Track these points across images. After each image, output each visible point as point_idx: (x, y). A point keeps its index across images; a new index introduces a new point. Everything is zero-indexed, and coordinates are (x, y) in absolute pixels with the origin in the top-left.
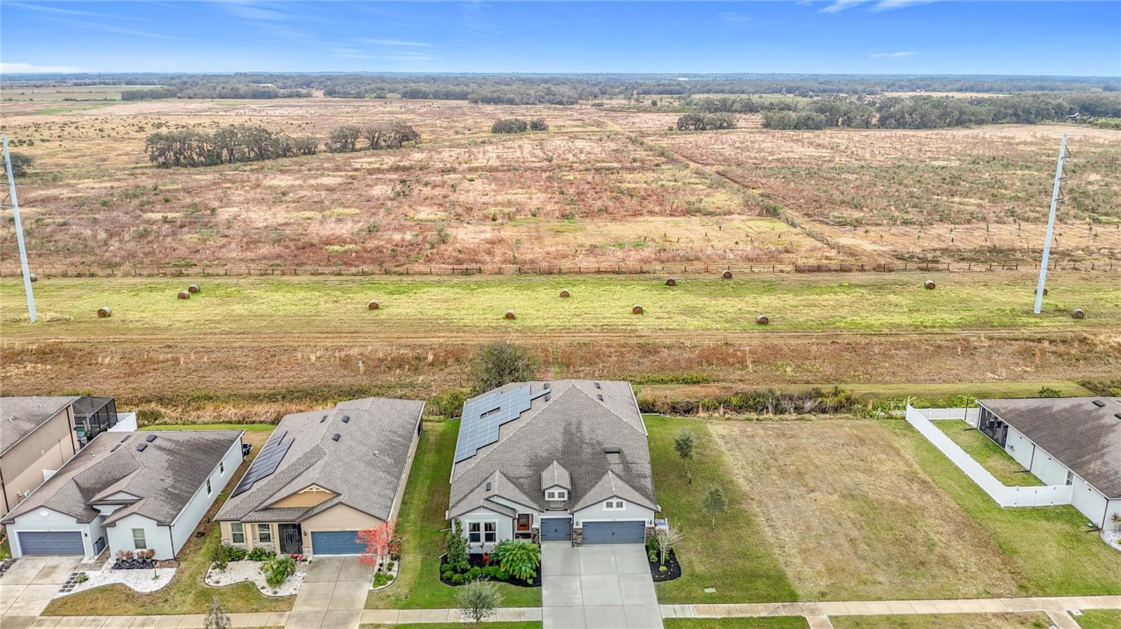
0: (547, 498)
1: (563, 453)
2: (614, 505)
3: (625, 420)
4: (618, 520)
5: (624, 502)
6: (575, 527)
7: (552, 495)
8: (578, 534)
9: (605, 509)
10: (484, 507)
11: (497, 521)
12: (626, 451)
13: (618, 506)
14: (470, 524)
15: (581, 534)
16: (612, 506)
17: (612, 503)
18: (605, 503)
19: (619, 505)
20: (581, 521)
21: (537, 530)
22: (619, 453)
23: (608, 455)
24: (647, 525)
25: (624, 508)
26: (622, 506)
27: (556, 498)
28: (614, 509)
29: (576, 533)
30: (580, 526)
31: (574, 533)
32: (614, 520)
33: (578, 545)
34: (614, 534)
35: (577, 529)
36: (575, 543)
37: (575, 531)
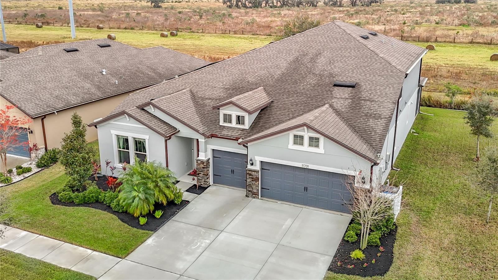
0: (222, 123)
1: (278, 80)
2: (306, 141)
3: (381, 55)
4: (311, 167)
5: (322, 139)
6: (249, 167)
7: (228, 118)
9: (291, 146)
10: (130, 116)
12: (365, 86)
13: (311, 145)
14: (118, 136)
15: (257, 179)
16: (302, 144)
17: (302, 137)
18: (291, 134)
19: (314, 142)
20: (258, 159)
22: (353, 87)
23: (336, 89)
25: (321, 150)
26: (317, 145)
27: (234, 124)
28: (306, 147)
29: (251, 177)
30: (257, 167)
31: (248, 177)
32: (304, 165)
33: (254, 195)
34: (306, 189)
35: (253, 171)
36: (249, 191)
37: (250, 175)
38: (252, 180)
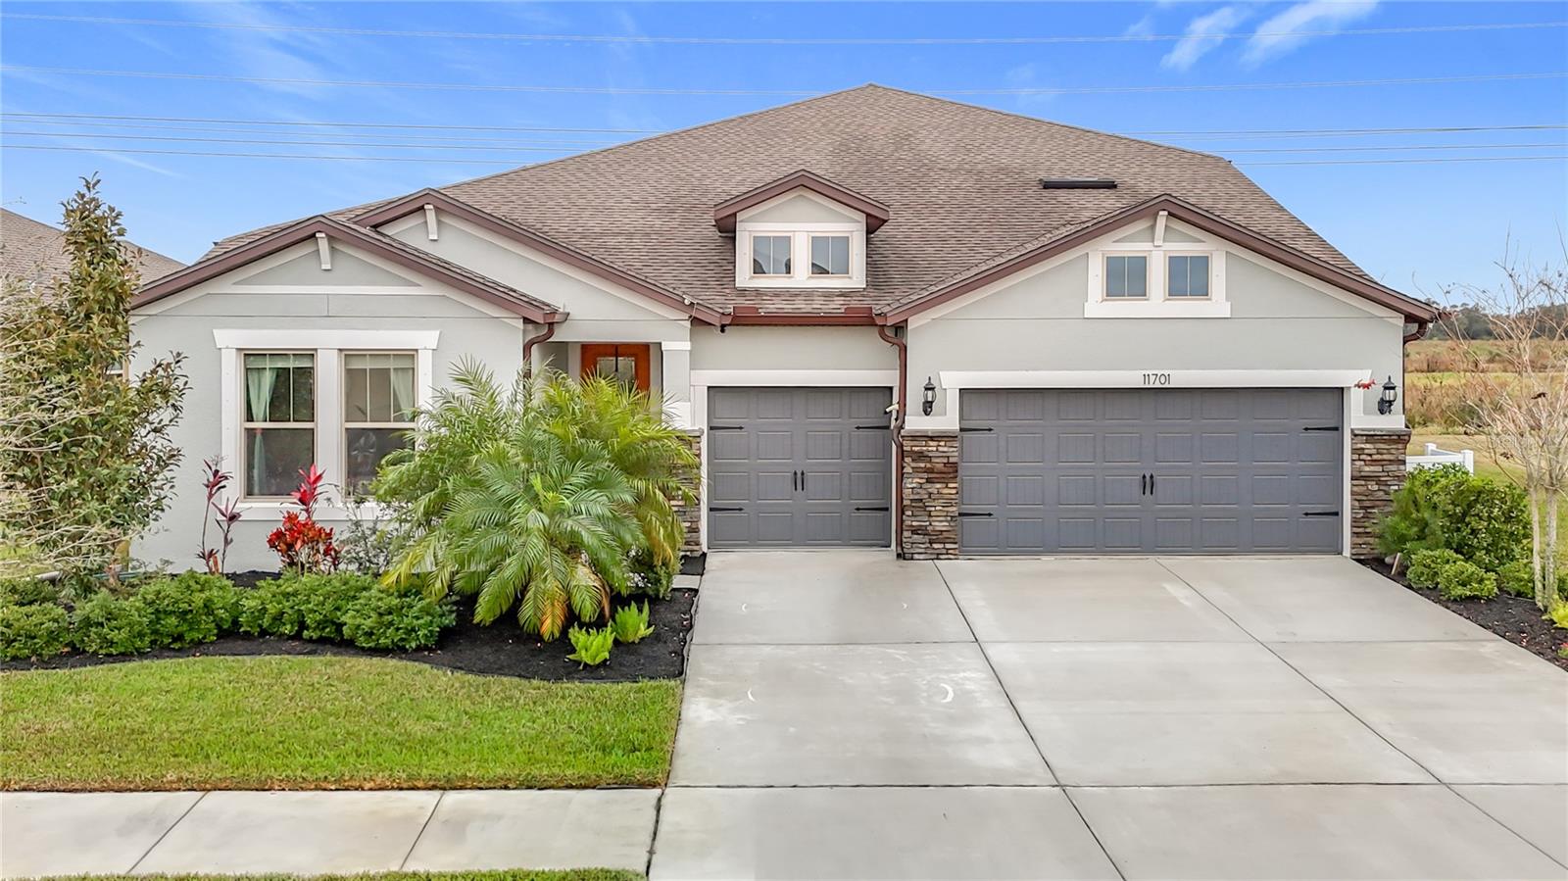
0: (744, 277)
2: (1157, 276)
4: (1181, 378)
5: (1219, 258)
6: (914, 424)
8: (933, 476)
9: (1097, 305)
11: (423, 340)
13: (1175, 290)
14: (251, 358)
15: (951, 471)
16: (1141, 292)
17: (1139, 266)
18: (1095, 259)
19: (1188, 278)
20: (952, 381)
21: (688, 440)
24: (1359, 416)
25: (1218, 304)
26: (1202, 291)
27: (802, 277)
28: (1157, 302)
29: (922, 465)
30: (947, 419)
31: (907, 470)
32: (1152, 378)
33: (935, 546)
34: (1148, 484)
35: (932, 438)
36: (914, 533)
37: (920, 456)
38: (929, 481)
